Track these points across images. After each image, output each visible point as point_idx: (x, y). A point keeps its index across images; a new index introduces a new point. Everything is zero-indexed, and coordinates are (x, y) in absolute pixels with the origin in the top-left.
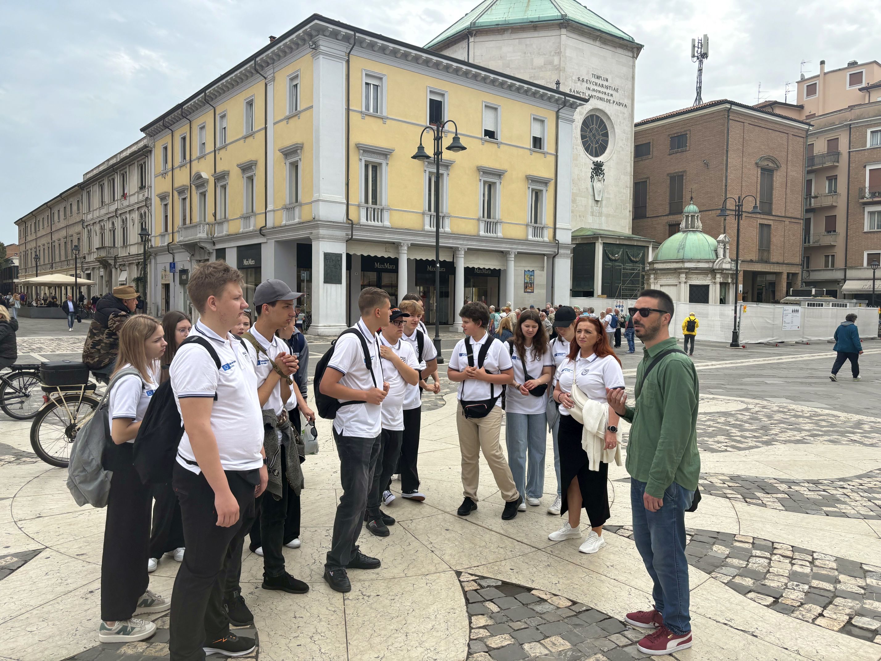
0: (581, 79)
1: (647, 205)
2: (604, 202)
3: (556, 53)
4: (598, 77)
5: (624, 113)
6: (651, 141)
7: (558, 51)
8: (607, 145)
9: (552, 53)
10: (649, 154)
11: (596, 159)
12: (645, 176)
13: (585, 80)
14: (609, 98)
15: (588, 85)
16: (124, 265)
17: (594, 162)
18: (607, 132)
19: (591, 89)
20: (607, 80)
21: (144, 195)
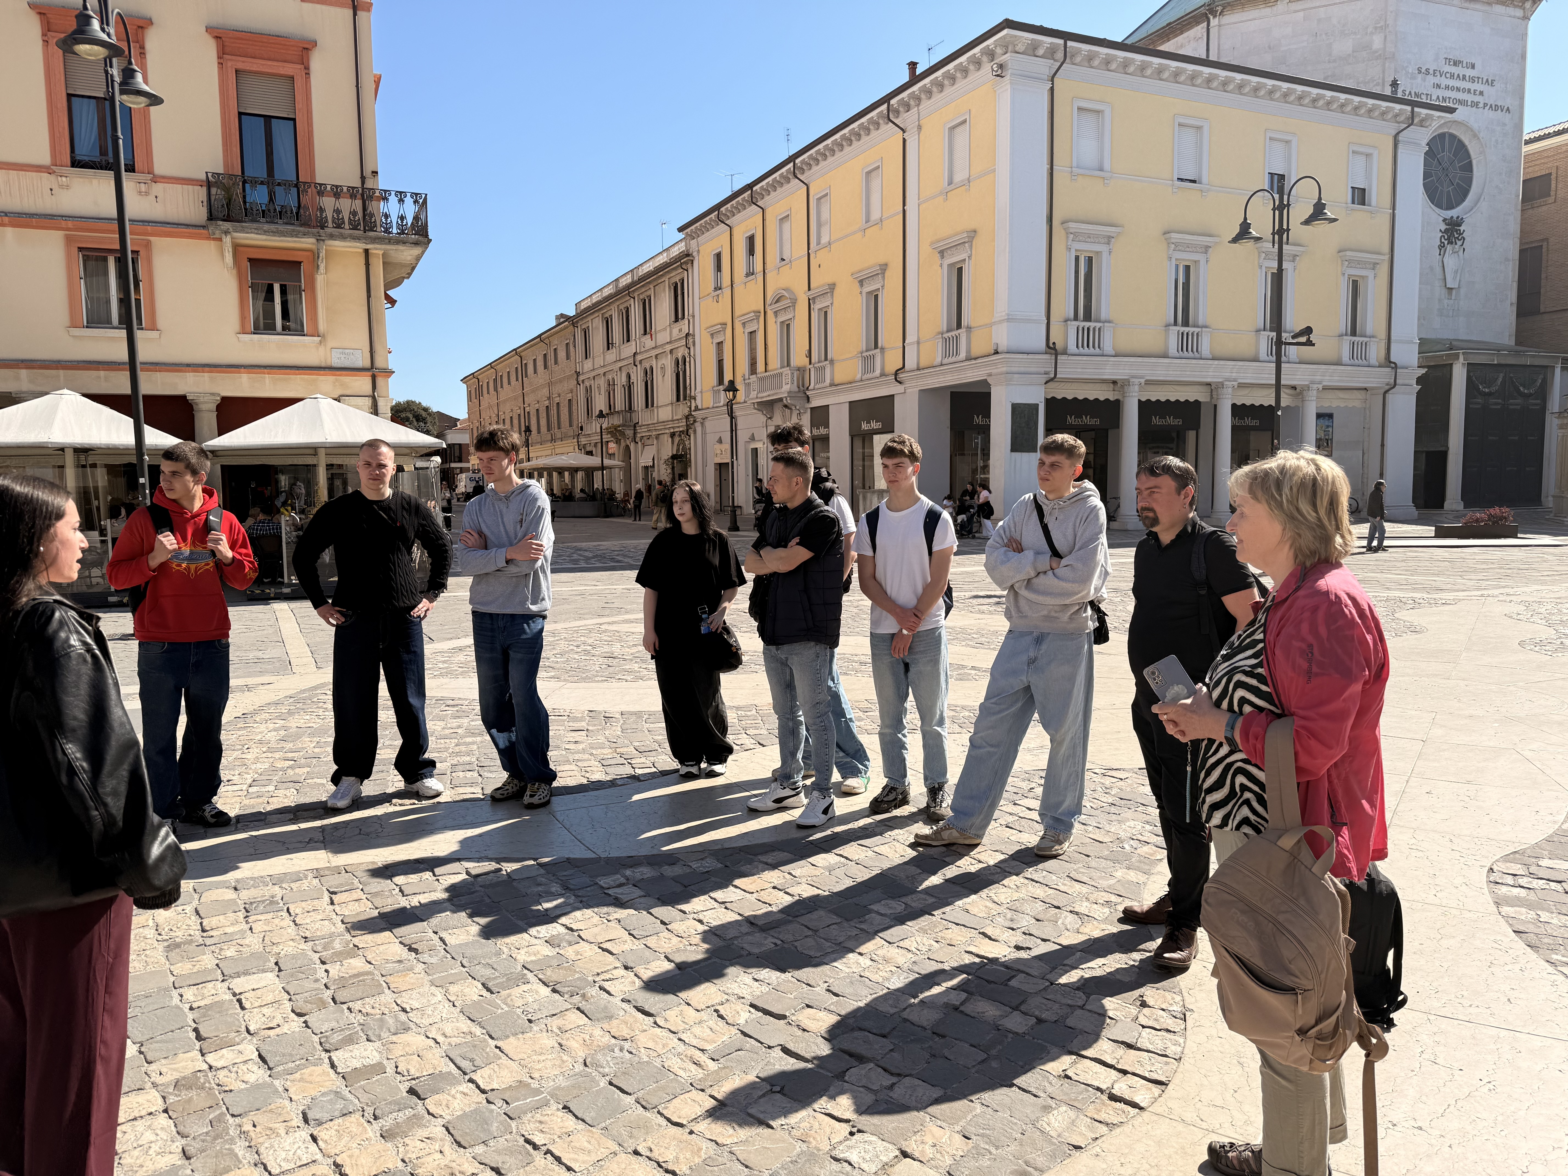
0: (1423, 70)
1: (1542, 291)
2: (1463, 291)
3: (1376, 28)
4: (1456, 63)
5: (1504, 124)
6: (1554, 171)
7: (1382, 23)
8: (1470, 187)
9: (1369, 30)
10: (1549, 195)
11: (1449, 214)
12: (1542, 237)
13: (1431, 72)
14: (1477, 98)
15: (1437, 80)
16: (649, 437)
17: (1445, 220)
18: (1471, 162)
19: (1443, 86)
20: (1473, 67)
21: (680, 330)
